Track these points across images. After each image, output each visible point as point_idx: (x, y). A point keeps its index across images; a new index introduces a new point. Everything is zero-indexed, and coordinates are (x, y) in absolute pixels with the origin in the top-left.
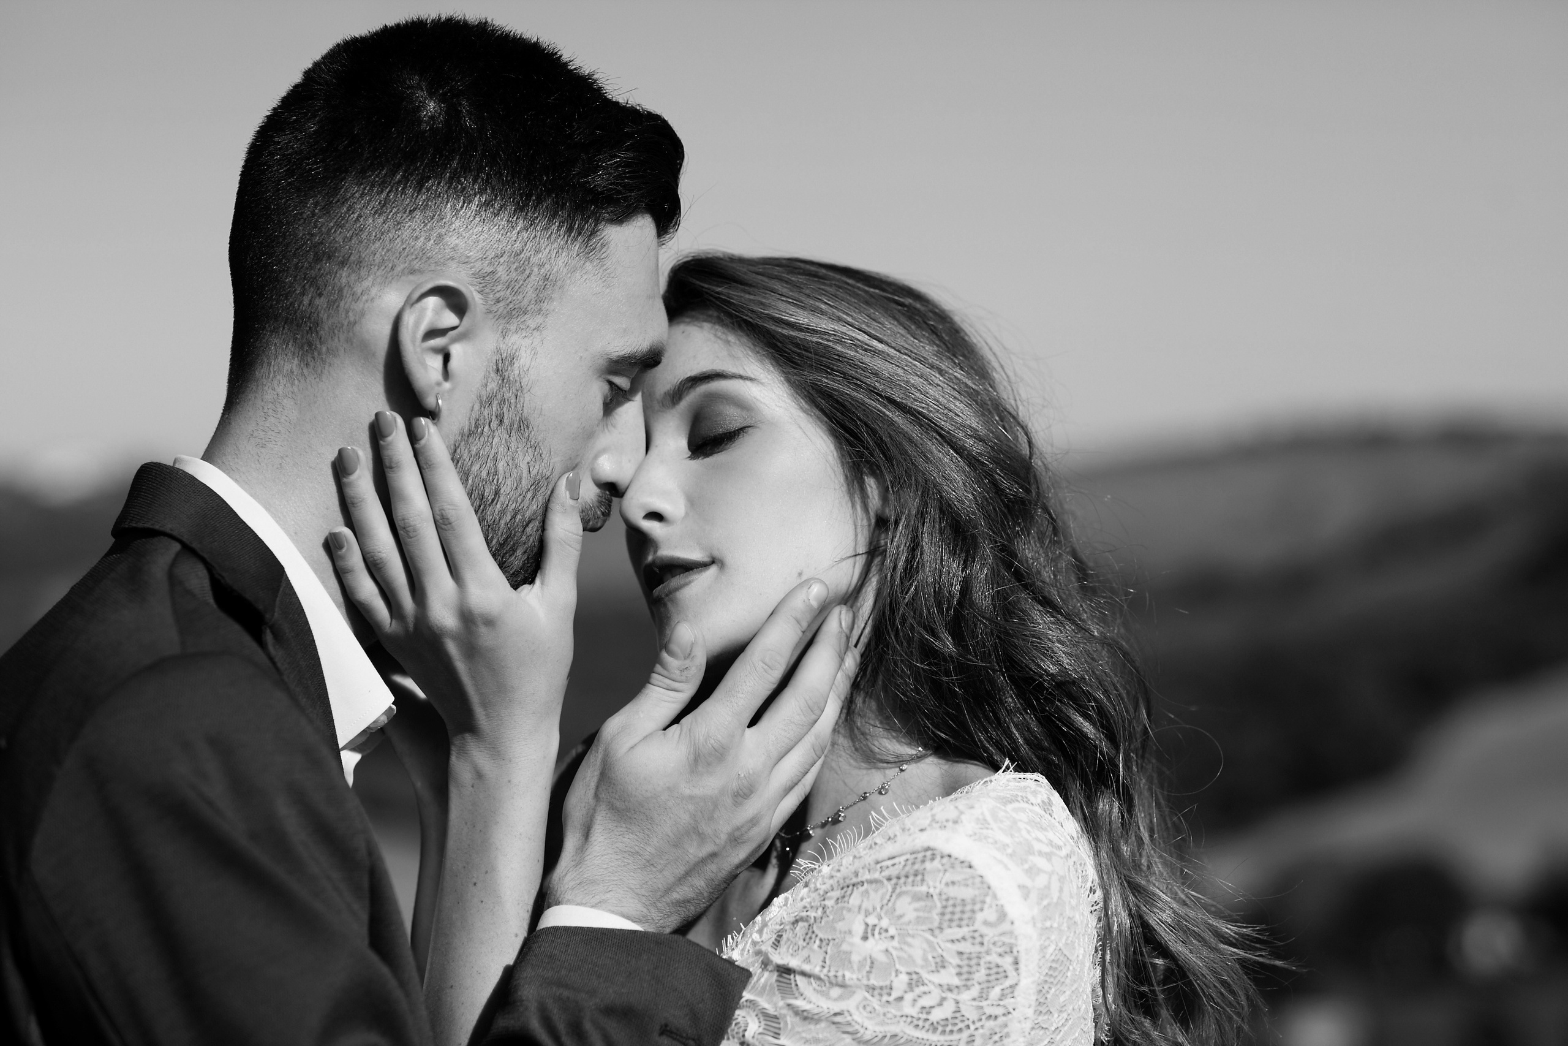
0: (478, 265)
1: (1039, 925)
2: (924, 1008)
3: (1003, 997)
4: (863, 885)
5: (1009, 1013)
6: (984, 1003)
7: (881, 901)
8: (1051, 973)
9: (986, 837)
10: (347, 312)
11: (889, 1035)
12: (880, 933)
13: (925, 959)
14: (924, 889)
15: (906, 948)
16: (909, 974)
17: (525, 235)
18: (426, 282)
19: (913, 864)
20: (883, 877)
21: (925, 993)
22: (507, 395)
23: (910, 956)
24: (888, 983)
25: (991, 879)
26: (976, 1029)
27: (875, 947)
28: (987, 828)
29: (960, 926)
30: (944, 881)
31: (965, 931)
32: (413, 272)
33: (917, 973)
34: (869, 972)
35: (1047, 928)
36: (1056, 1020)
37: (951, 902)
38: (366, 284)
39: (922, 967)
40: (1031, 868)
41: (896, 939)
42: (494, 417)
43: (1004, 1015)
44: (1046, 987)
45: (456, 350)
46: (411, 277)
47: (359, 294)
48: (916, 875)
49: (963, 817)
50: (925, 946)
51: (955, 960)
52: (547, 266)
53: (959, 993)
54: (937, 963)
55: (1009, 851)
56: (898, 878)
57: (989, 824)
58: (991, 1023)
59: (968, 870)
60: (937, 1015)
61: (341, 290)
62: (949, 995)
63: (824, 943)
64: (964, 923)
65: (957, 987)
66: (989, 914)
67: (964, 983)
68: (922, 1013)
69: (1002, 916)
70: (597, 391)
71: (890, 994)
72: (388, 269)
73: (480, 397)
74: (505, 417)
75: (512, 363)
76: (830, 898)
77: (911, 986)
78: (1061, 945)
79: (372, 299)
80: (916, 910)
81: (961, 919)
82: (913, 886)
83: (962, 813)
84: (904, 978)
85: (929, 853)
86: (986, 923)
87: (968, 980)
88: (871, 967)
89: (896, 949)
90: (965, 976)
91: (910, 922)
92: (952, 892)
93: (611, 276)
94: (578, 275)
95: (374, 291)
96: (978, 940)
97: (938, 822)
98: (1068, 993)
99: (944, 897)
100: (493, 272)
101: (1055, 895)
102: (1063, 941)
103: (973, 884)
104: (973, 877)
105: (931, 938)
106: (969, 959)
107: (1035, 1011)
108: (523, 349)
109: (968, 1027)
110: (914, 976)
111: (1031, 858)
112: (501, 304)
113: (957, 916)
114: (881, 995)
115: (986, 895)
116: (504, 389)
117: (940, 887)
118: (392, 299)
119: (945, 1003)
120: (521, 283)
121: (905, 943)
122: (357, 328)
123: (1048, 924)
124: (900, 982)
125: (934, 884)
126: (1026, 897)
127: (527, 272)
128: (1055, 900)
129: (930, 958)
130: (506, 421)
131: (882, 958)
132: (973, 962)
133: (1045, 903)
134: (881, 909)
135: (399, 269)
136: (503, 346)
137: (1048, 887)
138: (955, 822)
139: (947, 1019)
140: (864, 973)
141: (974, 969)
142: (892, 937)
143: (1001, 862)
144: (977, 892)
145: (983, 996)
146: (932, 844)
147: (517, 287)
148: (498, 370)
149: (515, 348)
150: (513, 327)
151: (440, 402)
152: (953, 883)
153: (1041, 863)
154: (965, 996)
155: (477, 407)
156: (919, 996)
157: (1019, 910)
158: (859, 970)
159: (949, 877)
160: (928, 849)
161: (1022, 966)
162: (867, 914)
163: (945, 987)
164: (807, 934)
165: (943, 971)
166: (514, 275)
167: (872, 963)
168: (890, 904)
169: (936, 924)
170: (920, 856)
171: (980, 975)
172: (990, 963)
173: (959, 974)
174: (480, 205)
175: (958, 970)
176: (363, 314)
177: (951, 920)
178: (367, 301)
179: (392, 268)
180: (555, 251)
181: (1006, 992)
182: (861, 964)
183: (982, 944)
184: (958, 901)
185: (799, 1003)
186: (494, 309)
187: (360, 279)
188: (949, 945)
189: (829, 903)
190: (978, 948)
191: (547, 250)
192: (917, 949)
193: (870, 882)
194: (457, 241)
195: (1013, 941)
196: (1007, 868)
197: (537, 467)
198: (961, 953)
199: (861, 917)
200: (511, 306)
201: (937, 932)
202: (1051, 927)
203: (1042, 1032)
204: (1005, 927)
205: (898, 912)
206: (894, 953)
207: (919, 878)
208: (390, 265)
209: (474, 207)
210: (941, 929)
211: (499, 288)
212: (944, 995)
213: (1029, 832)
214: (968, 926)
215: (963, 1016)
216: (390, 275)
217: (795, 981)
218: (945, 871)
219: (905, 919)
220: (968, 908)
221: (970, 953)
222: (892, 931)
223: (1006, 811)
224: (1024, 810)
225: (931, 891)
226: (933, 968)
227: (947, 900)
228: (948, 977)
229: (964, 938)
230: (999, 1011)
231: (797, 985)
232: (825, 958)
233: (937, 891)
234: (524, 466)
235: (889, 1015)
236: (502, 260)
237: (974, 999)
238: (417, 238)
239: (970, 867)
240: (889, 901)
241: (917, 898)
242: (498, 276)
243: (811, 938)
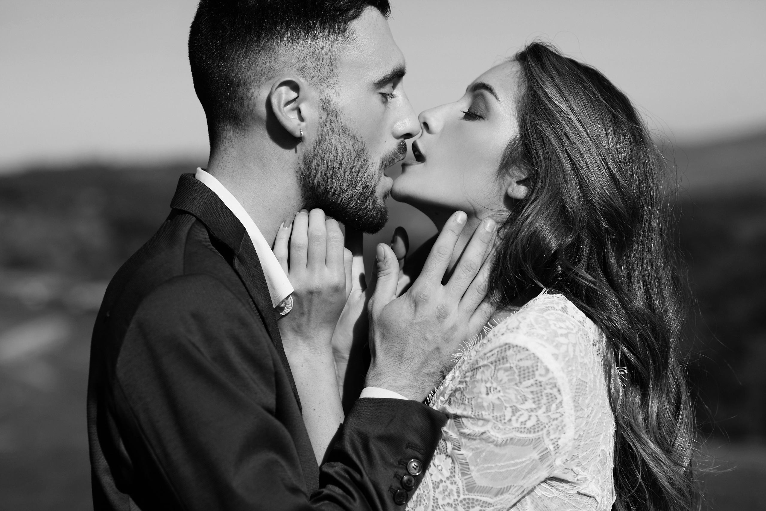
0: (297, 65)
1: (566, 370)
2: (522, 422)
3: (557, 408)
4: (481, 368)
5: (563, 415)
6: (550, 414)
7: (491, 374)
8: (577, 391)
9: (533, 334)
10: (248, 106)
11: (509, 439)
12: (494, 391)
13: (517, 398)
14: (508, 365)
15: (506, 395)
16: (511, 407)
17: (314, 43)
18: (276, 82)
19: (501, 353)
20: (489, 363)
21: (521, 415)
22: (332, 119)
23: (510, 399)
24: (502, 413)
25: (538, 354)
26: (549, 427)
27: (493, 397)
28: (533, 329)
29: (529, 379)
30: (517, 360)
31: (532, 381)
32: (270, 79)
33: (514, 406)
34: (493, 410)
35: (570, 371)
36: (587, 412)
37: (522, 369)
38: (251, 91)
39: (517, 403)
40: (557, 344)
41: (501, 392)
42: (329, 130)
43: (561, 417)
44: (577, 398)
45: (303, 107)
46: (270, 81)
47: (250, 97)
48: (503, 359)
49: (521, 325)
50: (515, 392)
51: (530, 396)
52: (330, 53)
53: (537, 412)
54: (522, 399)
55: (545, 338)
56: (496, 362)
57: (534, 326)
58: (555, 422)
59: (527, 352)
60: (529, 424)
61: (242, 97)
62: (532, 414)
63: (470, 400)
64: (531, 377)
65: (535, 409)
66: (541, 371)
67: (537, 406)
68: (522, 425)
69: (547, 371)
70: (376, 99)
71: (505, 419)
72: (259, 81)
73: (320, 124)
74: (335, 128)
75: (329, 103)
76: (467, 377)
77: (514, 413)
78: (579, 377)
79: (257, 97)
80: (507, 376)
81: (529, 376)
82: (503, 364)
83: (520, 322)
84: (509, 409)
85: (507, 346)
86: (541, 375)
87: (539, 404)
88: (493, 407)
89: (502, 396)
90: (537, 403)
91: (506, 382)
92: (521, 364)
93: (362, 45)
94: (345, 51)
95: (256, 93)
96: (539, 384)
97: (509, 330)
98: (589, 398)
99: (518, 367)
100: (305, 66)
101: (571, 354)
102: (580, 374)
103: (530, 358)
104: (530, 355)
105: (517, 388)
106: (537, 394)
107: (575, 411)
108: (332, 95)
109: (545, 427)
110: (514, 408)
111: (557, 339)
112: (315, 79)
113: (527, 375)
114: (501, 420)
115: (538, 362)
116: (330, 116)
117: (516, 362)
118: (263, 94)
119: (532, 418)
120: (320, 65)
121: (506, 393)
122: (254, 112)
123: (570, 369)
124: (508, 413)
125: (513, 362)
126: (557, 359)
127: (321, 59)
128: (572, 356)
129: (519, 397)
130: (335, 130)
131: (497, 402)
132: (539, 395)
133: (567, 359)
134: (492, 378)
135: (263, 79)
136: (322, 97)
137: (567, 351)
138: (517, 328)
139: (534, 425)
140: (491, 410)
141: (540, 398)
142: (499, 391)
143: (542, 344)
144: (533, 362)
145: (548, 410)
146: (508, 341)
147: (319, 68)
148: (324, 108)
149: (328, 96)
150: (324, 87)
151: (302, 133)
152: (521, 360)
153: (562, 340)
154: (540, 412)
155: (320, 129)
156: (519, 417)
157: (555, 367)
158: (488, 410)
159: (519, 357)
160: (506, 344)
161: (562, 391)
162: (486, 382)
163: (530, 410)
164: (461, 397)
165: (526, 403)
166: (315, 63)
167: (493, 405)
168: (495, 376)
169: (518, 381)
170: (503, 348)
171: (544, 400)
172: (547, 393)
173: (534, 402)
174: (289, 37)
175: (533, 400)
176: (255, 105)
177: (524, 377)
178: (254, 99)
180: (331, 45)
181: (558, 405)
182: (489, 407)
183: (541, 386)
184: (525, 368)
185: (465, 431)
186: (312, 82)
187: (248, 90)
188: (526, 389)
189: (468, 379)
190: (540, 388)
191: (327, 46)
192: (512, 394)
193: (484, 366)
194: (284, 58)
195: (555, 381)
196: (544, 346)
197: (357, 146)
198: (532, 392)
199: (483, 384)
200: (320, 77)
201: (519, 384)
202: (572, 370)
203: (581, 419)
204: (550, 375)
205: (499, 379)
206: (502, 399)
207: (505, 360)
208: (259, 79)
210: (520, 383)
211: (311, 72)
212: (530, 414)
213: (555, 325)
214: (532, 378)
215: (541, 422)
216: (260, 84)
217: (462, 421)
218: (516, 354)
219: (503, 381)
220: (531, 370)
221: (537, 391)
222: (499, 389)
223: (543, 317)
224: (552, 314)
225: (512, 365)
226: (522, 402)
227: (520, 368)
228: (530, 404)
229: (532, 385)
230: (558, 415)
231: (463, 423)
232: (472, 407)
233: (515, 365)
234: (350, 148)
235: (507, 429)
236: (307, 59)
237: (544, 413)
238: (266, 63)
239: (527, 350)
240: (494, 374)
241: (506, 370)
242: (308, 66)
243: (463, 399)
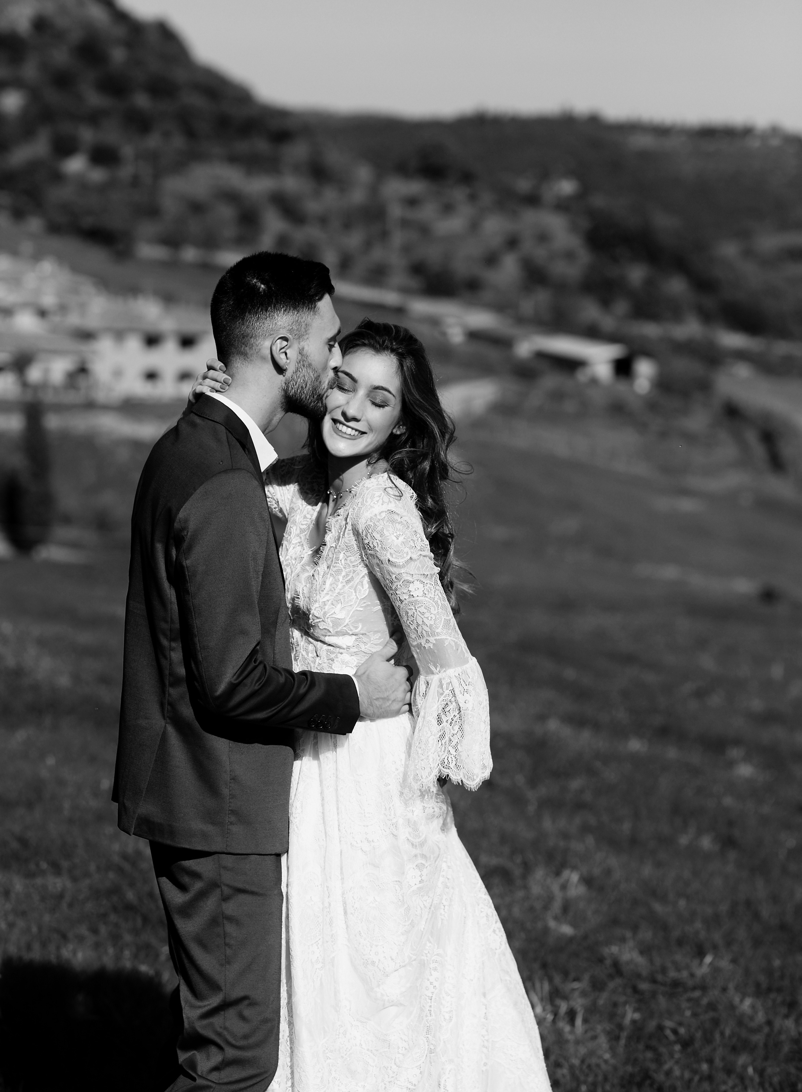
0: (288, 328)
10: (255, 350)
17: (298, 315)
18: (276, 337)
22: (304, 359)
32: (272, 335)
38: (259, 341)
42: (302, 366)
45: (288, 351)
47: (259, 344)
52: (306, 321)
61: (252, 344)
70: (327, 348)
73: (297, 361)
74: (305, 364)
75: (303, 350)
79: (262, 345)
94: (314, 320)
95: (262, 343)
100: (292, 328)
108: (305, 345)
112: (297, 335)
116: (303, 357)
118: (267, 344)
120: (300, 328)
122: (259, 353)
127: (301, 325)
130: (305, 366)
135: (267, 335)
136: (299, 347)
147: (299, 330)
148: (300, 353)
149: (303, 346)
150: (301, 340)
151: (287, 366)
155: (297, 364)
166: (298, 326)
174: (284, 311)
176: (260, 349)
179: (265, 336)
180: (307, 317)
186: (296, 337)
187: (256, 340)
191: (305, 317)
200: (300, 336)
209: (282, 312)
211: (295, 332)
216: (265, 338)
234: (312, 375)
238: (270, 326)
242: (295, 329)
